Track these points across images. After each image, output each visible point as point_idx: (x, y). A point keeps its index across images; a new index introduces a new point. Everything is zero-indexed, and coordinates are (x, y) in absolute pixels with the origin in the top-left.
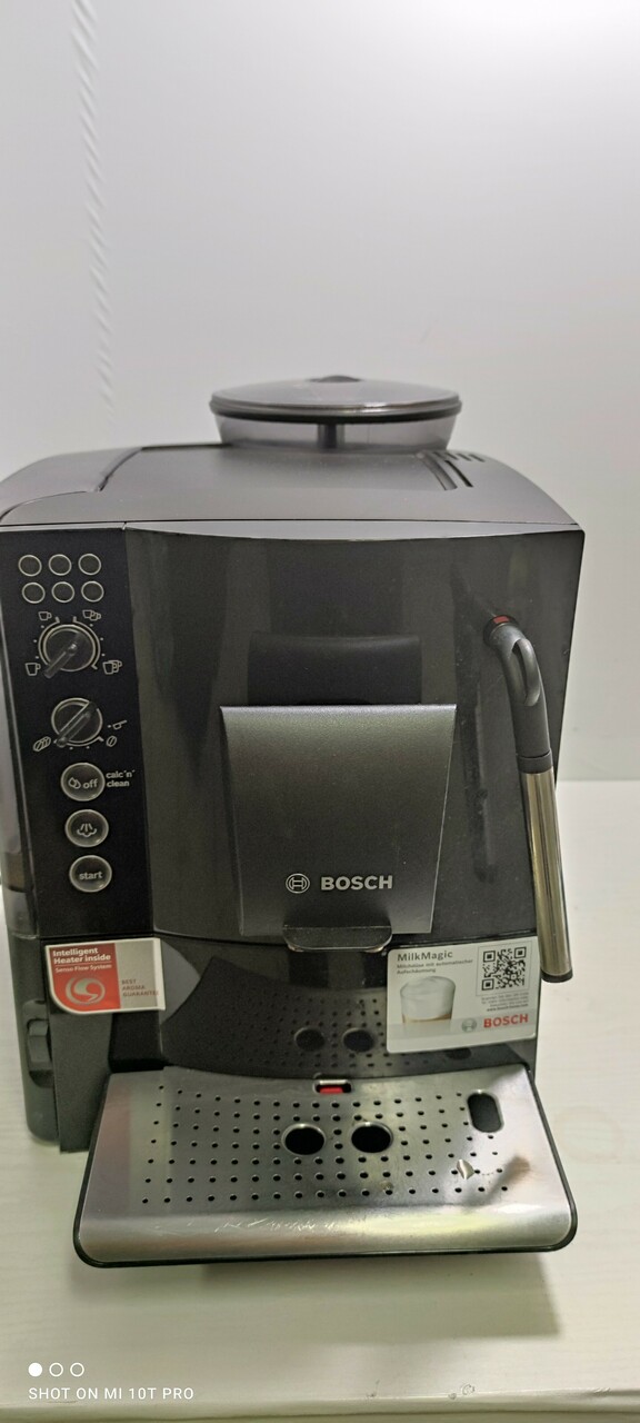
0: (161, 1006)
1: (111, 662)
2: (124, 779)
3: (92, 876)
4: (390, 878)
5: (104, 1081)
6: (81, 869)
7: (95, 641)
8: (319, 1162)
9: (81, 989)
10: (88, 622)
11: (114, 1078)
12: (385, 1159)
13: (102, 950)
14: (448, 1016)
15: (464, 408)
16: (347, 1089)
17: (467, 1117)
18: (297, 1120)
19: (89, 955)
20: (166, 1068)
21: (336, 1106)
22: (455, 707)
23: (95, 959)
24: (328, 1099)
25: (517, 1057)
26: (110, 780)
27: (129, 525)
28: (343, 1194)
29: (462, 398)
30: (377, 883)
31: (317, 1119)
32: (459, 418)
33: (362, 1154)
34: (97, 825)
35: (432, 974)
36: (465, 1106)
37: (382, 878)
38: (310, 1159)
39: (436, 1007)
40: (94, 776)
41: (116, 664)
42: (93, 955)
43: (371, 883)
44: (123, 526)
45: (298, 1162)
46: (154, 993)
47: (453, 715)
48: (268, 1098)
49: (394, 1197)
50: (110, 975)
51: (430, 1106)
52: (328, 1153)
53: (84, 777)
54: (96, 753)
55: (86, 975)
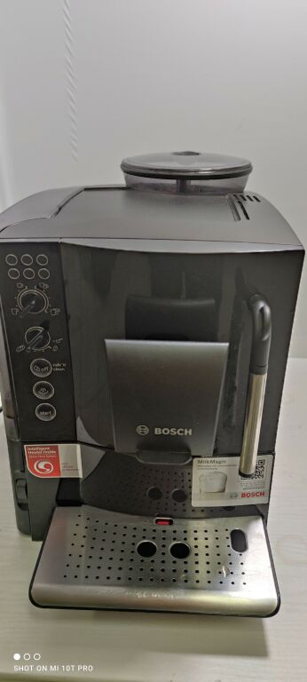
0: (81, 476)
1: (54, 309)
2: (62, 367)
3: (46, 413)
4: (191, 430)
5: (53, 510)
6: (40, 410)
7: (46, 299)
8: (153, 561)
9: (42, 466)
10: (42, 289)
11: (57, 509)
12: (186, 563)
13: (52, 448)
14: (223, 491)
15: (253, 170)
16: (171, 523)
17: (229, 542)
18: (144, 538)
19: (45, 450)
20: (83, 506)
21: (164, 531)
22: (227, 344)
23: (48, 452)
24: (160, 528)
25: (259, 511)
26: (55, 367)
27: (62, 240)
28: (162, 580)
29: (253, 165)
30: (184, 432)
31: (154, 538)
32: (250, 175)
33: (175, 559)
34: (49, 389)
35: (217, 471)
36: (229, 536)
37: (186, 430)
38: (148, 560)
39: (217, 485)
40: (47, 365)
41: (57, 311)
42: (47, 450)
43: (181, 432)
44: (60, 241)
45: (142, 561)
46: (77, 470)
47: (226, 349)
48: (131, 525)
49: (189, 583)
50: (55, 461)
51: (210, 535)
52: (157, 557)
53: (41, 365)
54: (48, 354)
55: (43, 459)
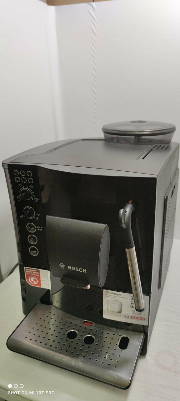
0: (50, 289)
2: (41, 229)
3: (34, 252)
4: (86, 270)
6: (31, 250)
7: (32, 193)
9: (32, 280)
10: (30, 188)
12: (89, 347)
13: (37, 271)
17: (118, 343)
18: (73, 329)
19: (34, 271)
20: (51, 305)
21: (86, 328)
23: (35, 273)
25: (140, 329)
26: (38, 228)
30: (82, 270)
31: (79, 330)
33: (84, 344)
34: (35, 239)
35: (116, 299)
36: (120, 339)
38: (70, 341)
39: (117, 309)
40: (33, 226)
41: (37, 200)
42: (35, 272)
43: (81, 270)
44: (37, 165)
45: (67, 340)
46: (49, 285)
50: (39, 278)
53: (31, 226)
54: (34, 221)
55: (33, 276)
